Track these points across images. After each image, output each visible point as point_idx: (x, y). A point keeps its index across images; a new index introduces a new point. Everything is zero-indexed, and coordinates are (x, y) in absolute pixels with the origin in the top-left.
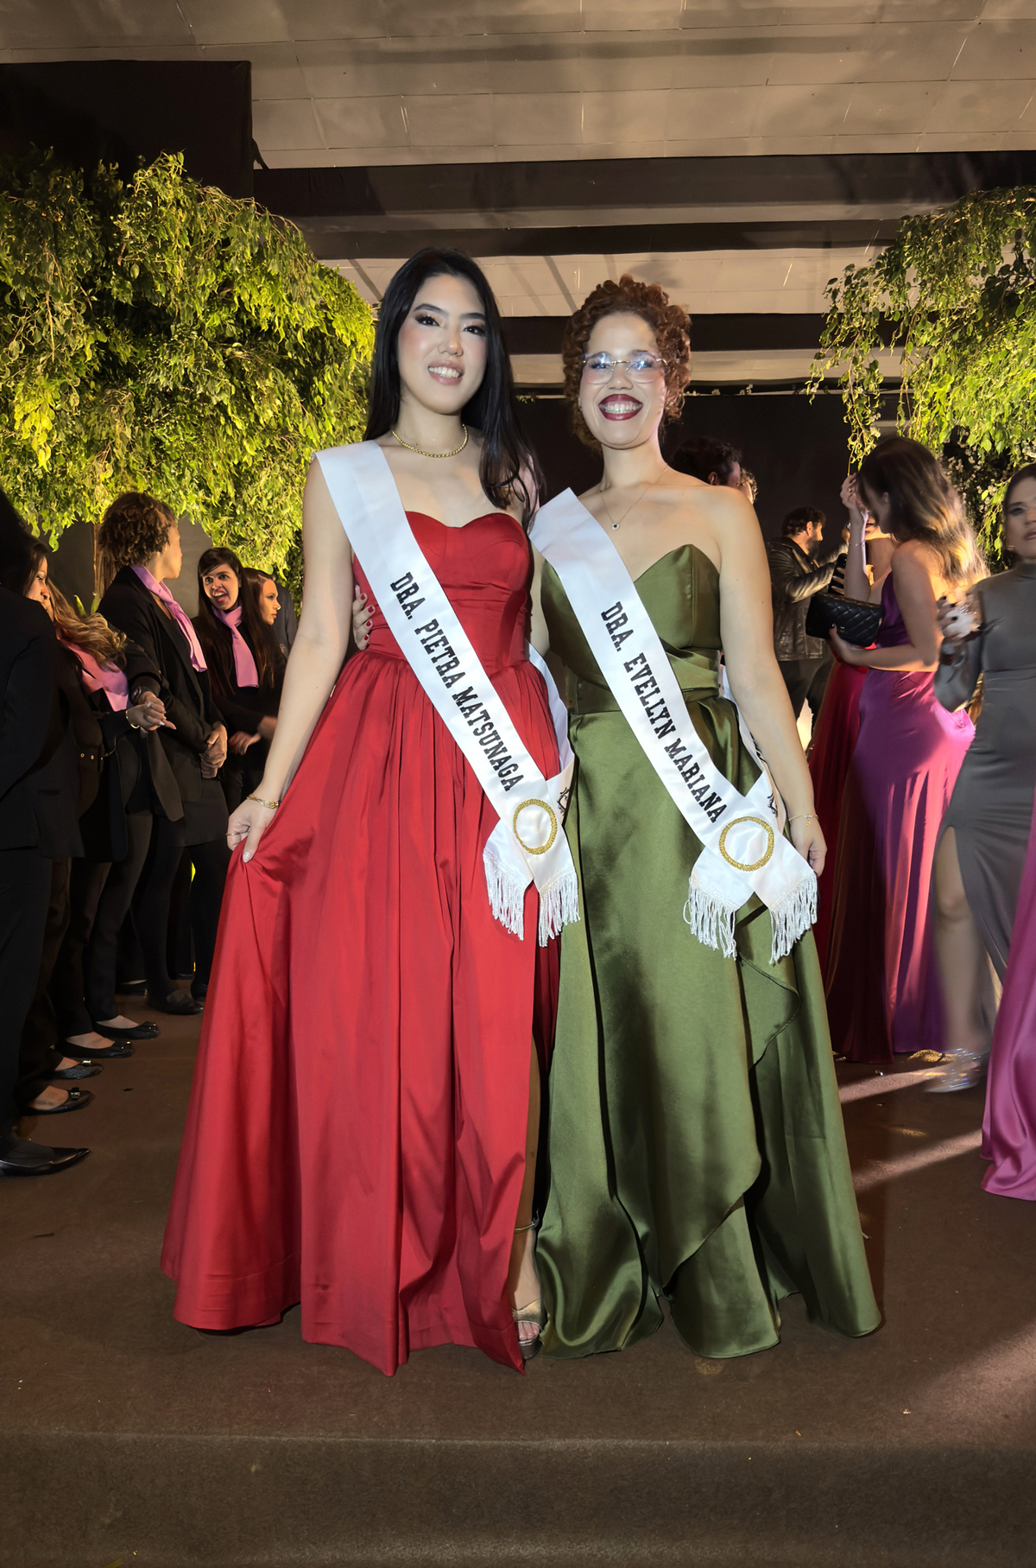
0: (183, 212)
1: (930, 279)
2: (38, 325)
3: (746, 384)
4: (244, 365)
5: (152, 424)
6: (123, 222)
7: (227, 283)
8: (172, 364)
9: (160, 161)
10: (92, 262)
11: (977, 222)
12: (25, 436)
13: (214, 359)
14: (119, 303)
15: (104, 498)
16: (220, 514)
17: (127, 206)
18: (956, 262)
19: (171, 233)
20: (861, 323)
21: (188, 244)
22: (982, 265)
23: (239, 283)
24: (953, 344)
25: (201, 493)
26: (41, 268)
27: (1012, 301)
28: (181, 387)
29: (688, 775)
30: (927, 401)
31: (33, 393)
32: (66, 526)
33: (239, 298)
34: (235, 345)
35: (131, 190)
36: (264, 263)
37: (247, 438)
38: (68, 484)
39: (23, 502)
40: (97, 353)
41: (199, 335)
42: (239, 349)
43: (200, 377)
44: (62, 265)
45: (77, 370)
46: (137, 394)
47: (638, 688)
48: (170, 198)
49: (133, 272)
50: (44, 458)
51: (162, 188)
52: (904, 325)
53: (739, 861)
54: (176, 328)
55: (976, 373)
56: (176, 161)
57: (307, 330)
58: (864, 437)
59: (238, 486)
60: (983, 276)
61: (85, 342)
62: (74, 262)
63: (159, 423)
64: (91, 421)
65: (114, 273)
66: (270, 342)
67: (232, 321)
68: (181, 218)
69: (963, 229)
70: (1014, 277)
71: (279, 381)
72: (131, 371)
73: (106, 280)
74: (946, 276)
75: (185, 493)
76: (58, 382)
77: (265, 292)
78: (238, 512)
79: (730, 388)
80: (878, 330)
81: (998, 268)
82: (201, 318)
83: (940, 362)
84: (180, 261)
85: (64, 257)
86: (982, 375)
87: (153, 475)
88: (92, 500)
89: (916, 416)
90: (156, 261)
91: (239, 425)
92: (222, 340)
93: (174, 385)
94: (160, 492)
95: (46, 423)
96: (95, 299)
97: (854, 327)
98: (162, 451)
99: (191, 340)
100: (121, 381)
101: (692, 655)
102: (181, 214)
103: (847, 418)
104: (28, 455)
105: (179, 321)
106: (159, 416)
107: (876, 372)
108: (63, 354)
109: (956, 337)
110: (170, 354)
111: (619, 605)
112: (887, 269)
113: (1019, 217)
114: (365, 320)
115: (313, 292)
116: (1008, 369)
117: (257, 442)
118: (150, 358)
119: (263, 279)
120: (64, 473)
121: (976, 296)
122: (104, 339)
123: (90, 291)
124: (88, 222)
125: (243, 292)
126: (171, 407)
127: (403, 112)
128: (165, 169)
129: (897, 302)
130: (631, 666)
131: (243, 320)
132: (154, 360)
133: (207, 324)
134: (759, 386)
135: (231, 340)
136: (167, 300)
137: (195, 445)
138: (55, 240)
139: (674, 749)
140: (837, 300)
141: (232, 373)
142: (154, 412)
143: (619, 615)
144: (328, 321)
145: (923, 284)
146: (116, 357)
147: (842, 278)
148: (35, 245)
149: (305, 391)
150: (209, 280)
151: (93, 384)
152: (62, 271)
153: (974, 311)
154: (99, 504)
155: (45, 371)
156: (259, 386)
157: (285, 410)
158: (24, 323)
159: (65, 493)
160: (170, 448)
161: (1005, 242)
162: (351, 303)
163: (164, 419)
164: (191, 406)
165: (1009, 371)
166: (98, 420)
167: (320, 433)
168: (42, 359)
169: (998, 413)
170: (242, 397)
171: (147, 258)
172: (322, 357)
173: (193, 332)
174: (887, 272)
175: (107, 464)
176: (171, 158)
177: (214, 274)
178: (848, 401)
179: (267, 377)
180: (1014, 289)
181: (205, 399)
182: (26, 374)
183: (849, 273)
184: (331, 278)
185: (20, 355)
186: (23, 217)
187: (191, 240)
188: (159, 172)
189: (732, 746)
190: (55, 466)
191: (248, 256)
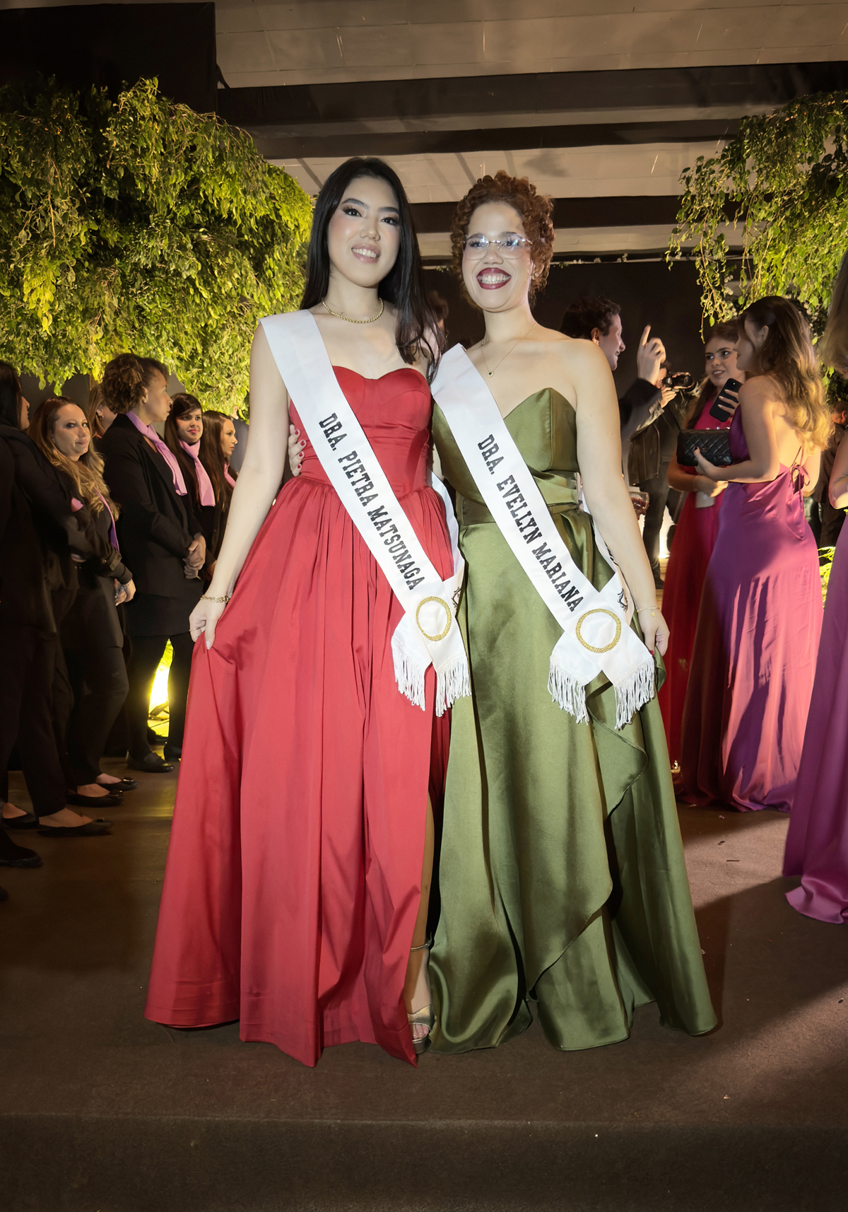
0: (158, 125)
1: (765, 167)
2: (42, 217)
3: (622, 253)
4: (208, 246)
5: (136, 295)
6: (111, 134)
7: (195, 181)
8: (151, 246)
9: (139, 85)
10: (86, 166)
11: (803, 120)
12: (32, 306)
13: (184, 242)
14: (108, 199)
15: (96, 355)
16: (191, 367)
17: (113, 121)
18: (787, 152)
19: (149, 142)
20: (710, 204)
21: (163, 150)
22: (809, 155)
23: (203, 180)
24: (786, 219)
25: (176, 350)
26: (44, 172)
27: (834, 183)
28: (158, 265)
29: (552, 572)
30: (766, 266)
31: (38, 272)
32: (67, 378)
33: (204, 192)
34: (202, 230)
35: (117, 108)
36: (224, 164)
37: (211, 305)
38: (68, 344)
39: (32, 359)
40: (90, 238)
41: (171, 223)
42: (204, 233)
43: (173, 257)
44: (62, 170)
45: (74, 252)
46: (123, 271)
47: (508, 504)
48: (147, 113)
49: (120, 175)
50: (46, 324)
51: (141, 107)
52: (745, 204)
53: (591, 645)
54: (154, 218)
55: (805, 242)
56: (152, 85)
57: (258, 218)
58: (714, 296)
59: (205, 344)
60: (809, 164)
61: (80, 231)
62: (70, 166)
63: (141, 294)
64: (85, 293)
65: (104, 174)
66: (230, 227)
67: (199, 211)
68: (156, 130)
69: (791, 126)
70: (835, 164)
71: (237, 257)
72: (118, 252)
73: (97, 180)
74: (779, 165)
75: (163, 350)
76: (59, 263)
77: (225, 187)
78: (205, 365)
79: (610, 257)
80: (724, 209)
81: (821, 157)
82: (174, 209)
83: (774, 234)
84: (156, 164)
85: (62, 163)
86: (809, 244)
87: (137, 336)
88: (87, 357)
89: (757, 278)
90: (137, 164)
91: (205, 294)
92: (190, 225)
93: (152, 263)
94: (142, 349)
95: (49, 296)
96: (88, 195)
97: (704, 207)
98: (144, 317)
99: (165, 227)
100: (110, 260)
101: (553, 477)
102: (156, 127)
103: (700, 281)
104: (34, 322)
105: (156, 212)
106: (141, 289)
107: (723, 243)
108: (62, 240)
109: (788, 213)
110: (148, 238)
111: (491, 437)
112: (731, 159)
113: (838, 116)
114: (306, 208)
115: (263, 186)
116: (831, 239)
117: (219, 309)
118: (133, 242)
119: (223, 177)
120: (64, 336)
121: (803, 180)
122: (96, 228)
123: (84, 189)
124: (81, 134)
125: (207, 188)
126: (151, 280)
127: (339, 40)
128: (143, 91)
129: (739, 186)
130: (503, 486)
131: (208, 210)
132: (136, 243)
133: (178, 214)
134: (632, 255)
135: (199, 226)
136: (146, 194)
137: (170, 311)
138: (55, 149)
139: (540, 552)
140: (689, 185)
141: (200, 252)
142: (137, 285)
143: (492, 445)
144: (276, 210)
145: (760, 171)
146: (106, 242)
147: (693, 165)
148: (39, 154)
149: (258, 267)
150: (179, 179)
151: (87, 264)
152: (60, 175)
153: (802, 192)
154: (92, 360)
155: (48, 253)
156: (221, 263)
157: (241, 283)
158: (30, 216)
159: (66, 351)
160: (150, 314)
161: (827, 136)
162: (294, 195)
163: (145, 290)
164: (166, 280)
165: (832, 241)
166: (91, 292)
167: (271, 300)
168: (45, 245)
169: (823, 276)
170: (207, 272)
171: (130, 162)
172: (272, 239)
173: (167, 221)
174: (730, 162)
175: (99, 328)
176: (148, 82)
177: (183, 174)
178: (700, 267)
179: (227, 255)
180: (836, 173)
181: (177, 273)
182: (33, 257)
183: (699, 163)
184: (278, 175)
185: (28, 241)
186: (30, 132)
187: (165, 148)
188: (139, 94)
189: (587, 550)
190: (58, 330)
191: (211, 159)
